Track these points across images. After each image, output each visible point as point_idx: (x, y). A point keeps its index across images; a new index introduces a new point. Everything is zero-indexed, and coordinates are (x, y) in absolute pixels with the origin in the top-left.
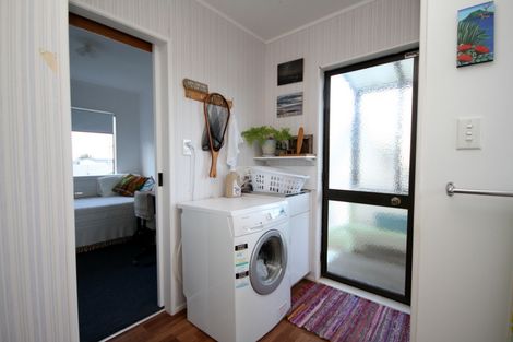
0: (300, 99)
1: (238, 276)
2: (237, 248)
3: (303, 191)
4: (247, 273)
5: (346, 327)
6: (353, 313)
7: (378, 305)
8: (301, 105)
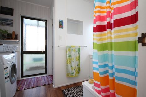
0: (12, 21)
1: (6, 78)
2: (5, 69)
3: (16, 52)
4: (9, 77)
5: (35, 83)
6: (36, 80)
7: (40, 77)
8: (13, 24)
